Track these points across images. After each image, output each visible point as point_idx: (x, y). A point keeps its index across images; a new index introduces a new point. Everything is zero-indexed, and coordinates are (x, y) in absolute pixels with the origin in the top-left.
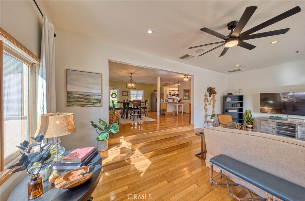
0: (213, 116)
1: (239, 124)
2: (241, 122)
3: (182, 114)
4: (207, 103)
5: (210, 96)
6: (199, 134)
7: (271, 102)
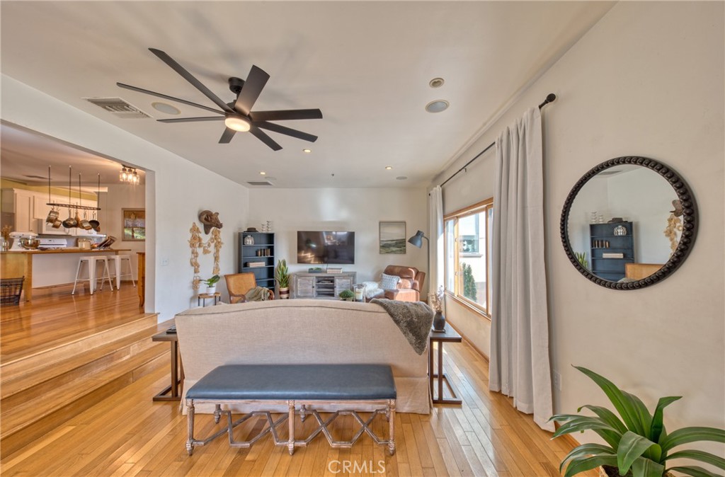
0: (215, 279)
1: (267, 289)
2: (271, 284)
3: (115, 287)
4: (200, 251)
5: (207, 233)
6: (165, 335)
7: (314, 246)
